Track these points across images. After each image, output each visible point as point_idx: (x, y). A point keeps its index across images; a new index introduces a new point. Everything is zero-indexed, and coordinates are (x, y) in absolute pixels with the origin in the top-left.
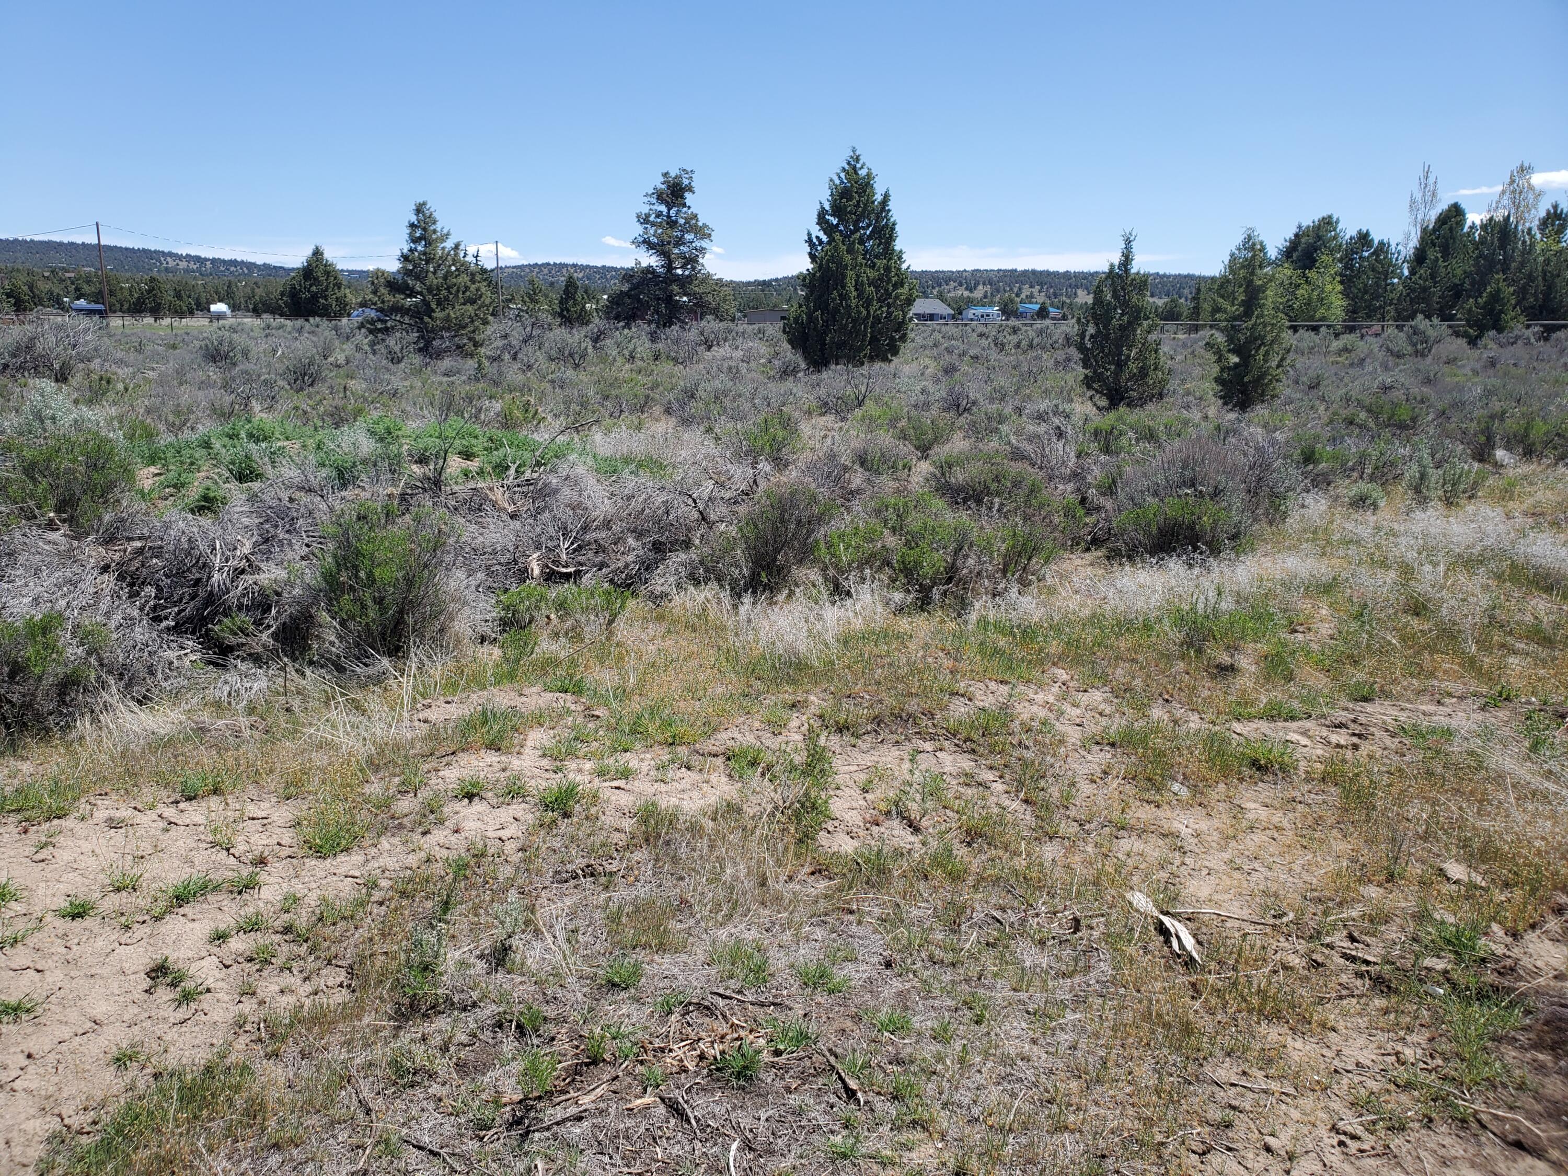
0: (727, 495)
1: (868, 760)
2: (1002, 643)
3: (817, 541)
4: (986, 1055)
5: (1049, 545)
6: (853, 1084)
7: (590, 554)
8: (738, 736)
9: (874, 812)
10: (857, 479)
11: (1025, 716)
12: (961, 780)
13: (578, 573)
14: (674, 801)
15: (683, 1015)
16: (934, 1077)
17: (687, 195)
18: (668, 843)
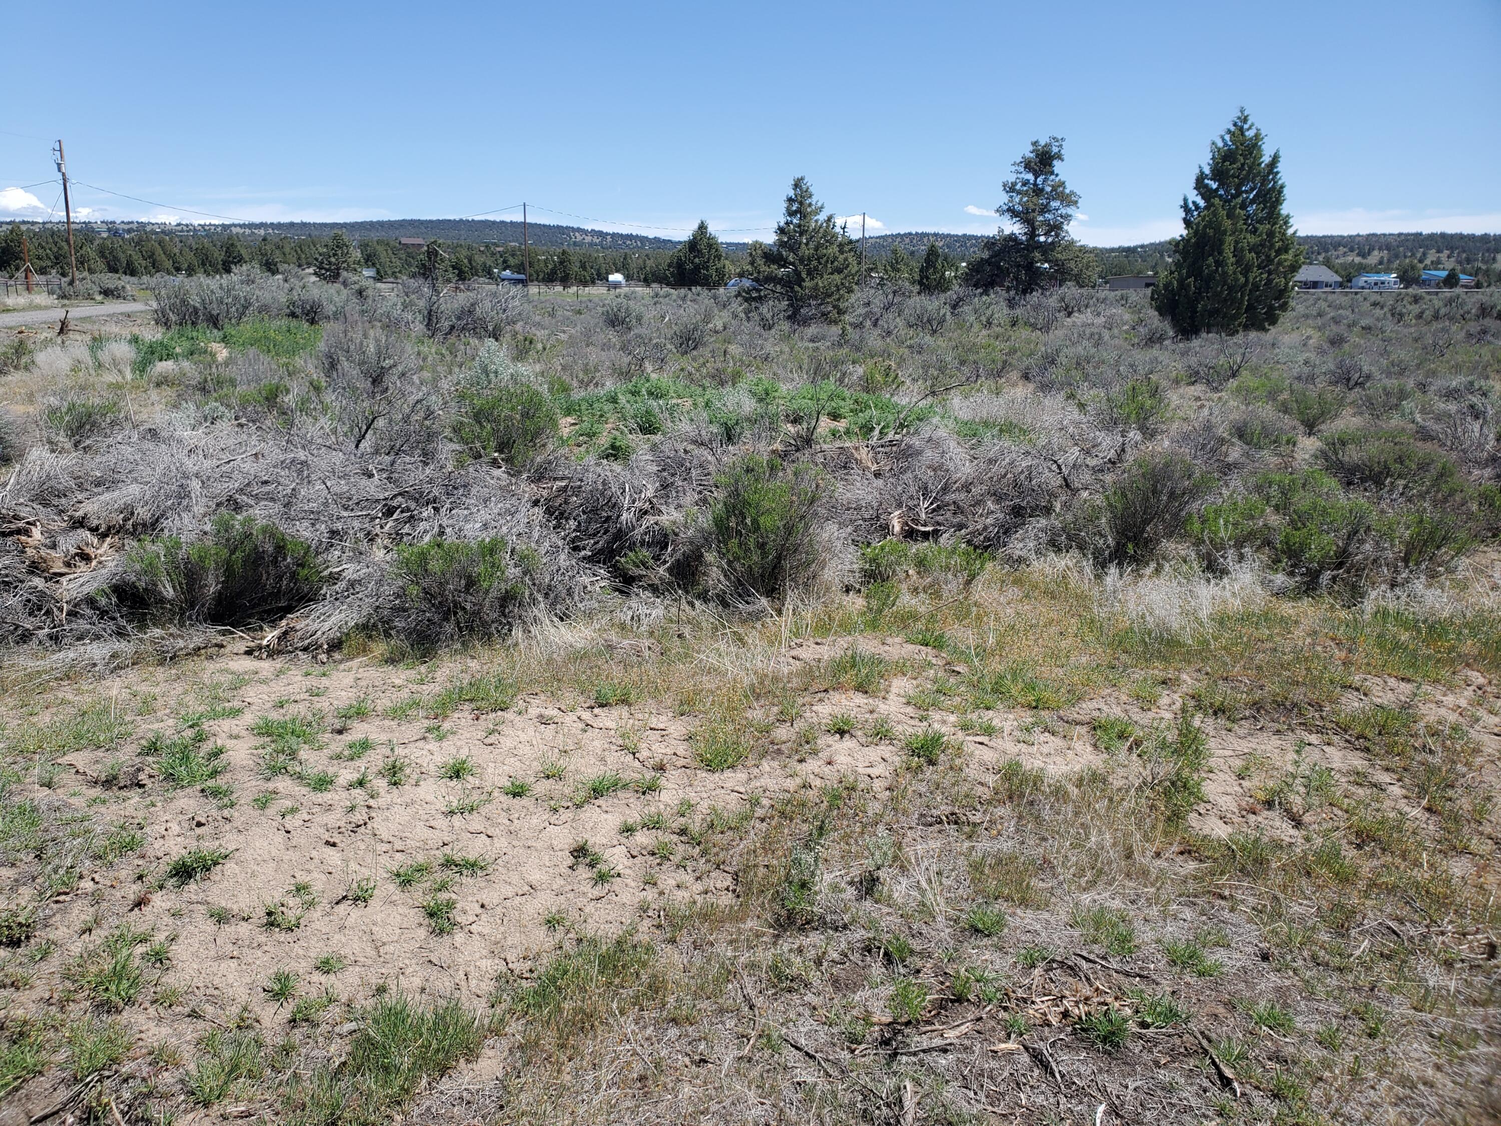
0: (1092, 462)
1: (1245, 746)
2: (1404, 637)
3: (1190, 515)
4: (1382, 1073)
5: (1462, 535)
6: (1228, 1073)
7: (949, 515)
8: (1105, 708)
9: (1252, 800)
10: (1235, 453)
11: (1432, 719)
12: (1352, 779)
13: (936, 534)
14: (1038, 764)
15: (1046, 971)
16: (1321, 1084)
17: (1055, 162)
18: (1032, 803)
